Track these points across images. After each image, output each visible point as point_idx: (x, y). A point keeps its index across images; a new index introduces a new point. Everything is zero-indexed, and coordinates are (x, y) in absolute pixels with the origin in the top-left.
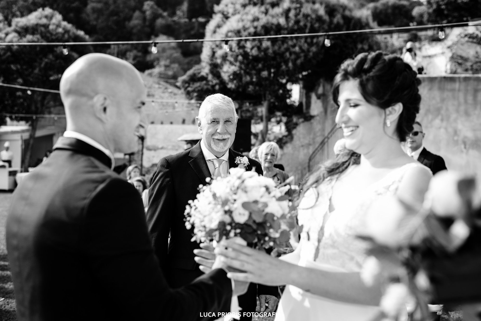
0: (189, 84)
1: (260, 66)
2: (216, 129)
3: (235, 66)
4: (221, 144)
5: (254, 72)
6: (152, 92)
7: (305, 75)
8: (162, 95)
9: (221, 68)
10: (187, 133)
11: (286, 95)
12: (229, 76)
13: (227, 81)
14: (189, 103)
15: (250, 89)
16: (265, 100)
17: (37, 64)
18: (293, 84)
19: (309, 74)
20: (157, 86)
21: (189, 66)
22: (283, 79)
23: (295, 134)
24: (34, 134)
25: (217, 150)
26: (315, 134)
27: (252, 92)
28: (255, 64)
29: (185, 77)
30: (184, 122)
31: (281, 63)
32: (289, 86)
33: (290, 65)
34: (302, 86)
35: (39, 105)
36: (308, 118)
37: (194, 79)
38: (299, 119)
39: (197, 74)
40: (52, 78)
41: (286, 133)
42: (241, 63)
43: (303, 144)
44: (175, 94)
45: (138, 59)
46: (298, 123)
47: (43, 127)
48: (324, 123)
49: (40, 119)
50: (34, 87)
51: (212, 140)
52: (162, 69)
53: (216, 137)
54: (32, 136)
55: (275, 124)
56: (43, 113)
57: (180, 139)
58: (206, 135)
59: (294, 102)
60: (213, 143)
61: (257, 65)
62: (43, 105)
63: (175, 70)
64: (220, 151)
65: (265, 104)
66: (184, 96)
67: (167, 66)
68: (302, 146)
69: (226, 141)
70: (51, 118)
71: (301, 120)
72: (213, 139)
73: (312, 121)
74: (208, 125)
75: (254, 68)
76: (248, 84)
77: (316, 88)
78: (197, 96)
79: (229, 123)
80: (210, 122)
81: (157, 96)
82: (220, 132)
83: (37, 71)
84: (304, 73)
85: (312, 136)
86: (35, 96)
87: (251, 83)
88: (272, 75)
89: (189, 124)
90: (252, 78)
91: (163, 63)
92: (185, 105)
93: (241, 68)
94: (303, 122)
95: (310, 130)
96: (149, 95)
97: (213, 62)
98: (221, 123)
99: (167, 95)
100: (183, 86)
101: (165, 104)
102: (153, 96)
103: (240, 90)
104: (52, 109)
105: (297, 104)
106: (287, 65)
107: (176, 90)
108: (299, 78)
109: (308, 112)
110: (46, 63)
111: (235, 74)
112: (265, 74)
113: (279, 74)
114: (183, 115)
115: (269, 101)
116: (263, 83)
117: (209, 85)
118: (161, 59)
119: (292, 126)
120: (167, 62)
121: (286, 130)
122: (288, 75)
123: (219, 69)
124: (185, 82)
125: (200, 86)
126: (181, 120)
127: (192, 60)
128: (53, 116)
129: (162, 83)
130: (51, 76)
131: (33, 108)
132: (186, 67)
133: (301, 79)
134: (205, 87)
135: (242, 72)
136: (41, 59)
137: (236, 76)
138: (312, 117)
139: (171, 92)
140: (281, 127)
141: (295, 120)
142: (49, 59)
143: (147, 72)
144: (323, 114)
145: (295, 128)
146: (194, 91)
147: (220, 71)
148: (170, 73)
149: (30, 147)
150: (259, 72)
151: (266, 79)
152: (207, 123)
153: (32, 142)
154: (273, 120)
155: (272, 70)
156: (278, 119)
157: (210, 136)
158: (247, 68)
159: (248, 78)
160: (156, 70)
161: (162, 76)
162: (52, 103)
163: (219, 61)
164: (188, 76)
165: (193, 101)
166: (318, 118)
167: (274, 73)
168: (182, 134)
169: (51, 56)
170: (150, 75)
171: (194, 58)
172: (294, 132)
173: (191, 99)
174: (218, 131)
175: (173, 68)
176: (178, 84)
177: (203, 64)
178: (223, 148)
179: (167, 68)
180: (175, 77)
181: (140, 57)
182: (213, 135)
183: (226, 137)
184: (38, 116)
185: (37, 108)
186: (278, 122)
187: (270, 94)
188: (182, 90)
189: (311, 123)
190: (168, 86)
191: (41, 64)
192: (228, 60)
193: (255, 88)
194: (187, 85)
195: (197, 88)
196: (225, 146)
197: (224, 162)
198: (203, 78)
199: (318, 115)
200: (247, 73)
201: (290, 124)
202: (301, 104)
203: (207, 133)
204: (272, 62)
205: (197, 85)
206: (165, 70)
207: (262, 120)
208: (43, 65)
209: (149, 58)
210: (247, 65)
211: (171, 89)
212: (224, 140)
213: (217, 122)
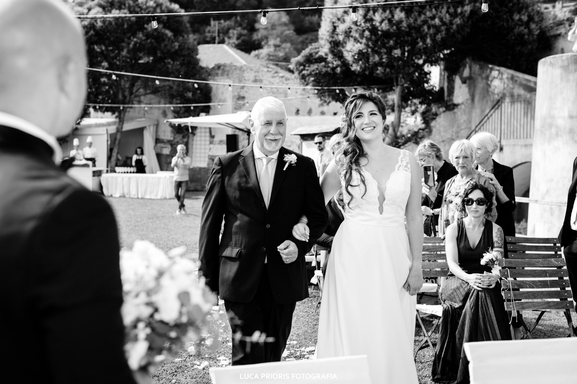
0: (305, 66)
1: (391, 42)
2: (269, 130)
3: (361, 43)
4: (274, 144)
5: (384, 50)
6: (260, 76)
7: (447, 54)
8: (272, 80)
9: (343, 47)
10: (301, 126)
11: (423, 78)
12: (353, 56)
13: (351, 63)
14: (304, 89)
15: (378, 72)
16: (397, 85)
17: (124, 44)
18: (432, 65)
19: (452, 52)
20: (265, 69)
21: (305, 45)
22: (419, 59)
23: (435, 127)
24: (122, 128)
25: (269, 150)
26: (458, 127)
27: (381, 75)
28: (386, 41)
29: (300, 58)
30: (298, 112)
31: (417, 38)
32: (427, 68)
33: (428, 41)
34: (442, 67)
35: (127, 93)
36: (451, 107)
37: (310, 60)
38: (439, 108)
39: (314, 54)
40: (141, 61)
41: (423, 126)
42: (368, 39)
43: (444, 139)
44: (287, 79)
45: (243, 38)
46: (438, 113)
47: (132, 119)
48: (470, 113)
49: (128, 110)
50: (120, 71)
51: (265, 141)
52: (272, 49)
53: (269, 137)
54: (118, 130)
55: (409, 115)
56: (131, 102)
57: (293, 133)
58: (259, 136)
59: (434, 86)
60: (266, 143)
61: (388, 42)
62: (131, 93)
63: (287, 50)
64: (272, 151)
65: (398, 90)
66: (298, 81)
67: (276, 46)
68: (443, 141)
69: (278, 141)
70: (140, 107)
71: (442, 109)
72: (266, 139)
73: (456, 110)
74: (261, 127)
75: (384, 45)
76: (376, 65)
77: (461, 69)
78: (313, 81)
79: (282, 125)
80: (263, 123)
81: (265, 82)
82: (272, 133)
83: (124, 53)
84: (446, 52)
85: (454, 129)
86: (123, 82)
87: (381, 64)
88: (406, 54)
89: (304, 115)
90: (381, 58)
91: (272, 42)
92: (300, 91)
93: (367, 46)
94: (444, 112)
95: (453, 122)
96: (255, 81)
97: (334, 39)
98: (274, 124)
99: (277, 80)
100: (297, 69)
101: (275, 90)
102: (261, 81)
103: (367, 73)
104: (142, 98)
105: (437, 89)
106: (424, 42)
107: (288, 75)
108: (439, 57)
109: (451, 100)
110: (136, 43)
111: (360, 53)
112: (397, 52)
113: (414, 53)
114: (297, 104)
115: (402, 85)
116: (395, 64)
117: (329, 67)
118: (270, 37)
119: (431, 117)
120: (278, 41)
121: (423, 121)
122: (425, 53)
123: (341, 48)
124: (300, 64)
125: (317, 69)
126: (295, 111)
127: (307, 39)
128: (143, 106)
129: (271, 66)
130: (140, 58)
131: (120, 97)
132: (300, 46)
133: (442, 59)
134: (324, 70)
135: (370, 50)
136: (129, 38)
137: (362, 56)
138: (456, 106)
139: (282, 77)
140: (416, 118)
141: (434, 109)
142: (138, 38)
143: (254, 53)
144: (469, 102)
145: (434, 119)
146: (310, 75)
147: (343, 50)
148: (281, 54)
149: (117, 142)
150: (390, 50)
151: (399, 59)
152: (260, 124)
153: (118, 137)
154: (408, 109)
155: (406, 49)
156: (413, 108)
157: (263, 136)
158: (375, 46)
159: (377, 58)
160: (264, 51)
161: (271, 58)
162: (142, 90)
163: (341, 38)
164: (303, 57)
165: (309, 87)
166: (463, 107)
167: (408, 51)
168: (296, 128)
169: (140, 35)
170: (257, 56)
171: (310, 36)
172: (433, 124)
173: (307, 85)
174: (271, 132)
175: (284, 48)
176: (291, 66)
177: (322, 42)
178: (275, 148)
179: (277, 48)
180: (287, 59)
181: (244, 35)
182: (266, 135)
183: (277, 137)
184: (126, 106)
185: (124, 97)
186: (413, 113)
187: (403, 78)
188: (296, 74)
189: (455, 113)
190: (279, 69)
191: (129, 44)
192: (352, 37)
193: (385, 70)
194: (302, 67)
195: (313, 71)
196: (277, 145)
197: (273, 160)
198: (322, 59)
199: (462, 103)
200: (375, 52)
201: (428, 114)
202: (442, 89)
203: (260, 134)
204: (406, 38)
205: (314, 67)
206: (275, 50)
207: (393, 111)
208: (131, 46)
209: (256, 36)
210: (375, 43)
211: (283, 73)
212: (276, 140)
213: (270, 123)
